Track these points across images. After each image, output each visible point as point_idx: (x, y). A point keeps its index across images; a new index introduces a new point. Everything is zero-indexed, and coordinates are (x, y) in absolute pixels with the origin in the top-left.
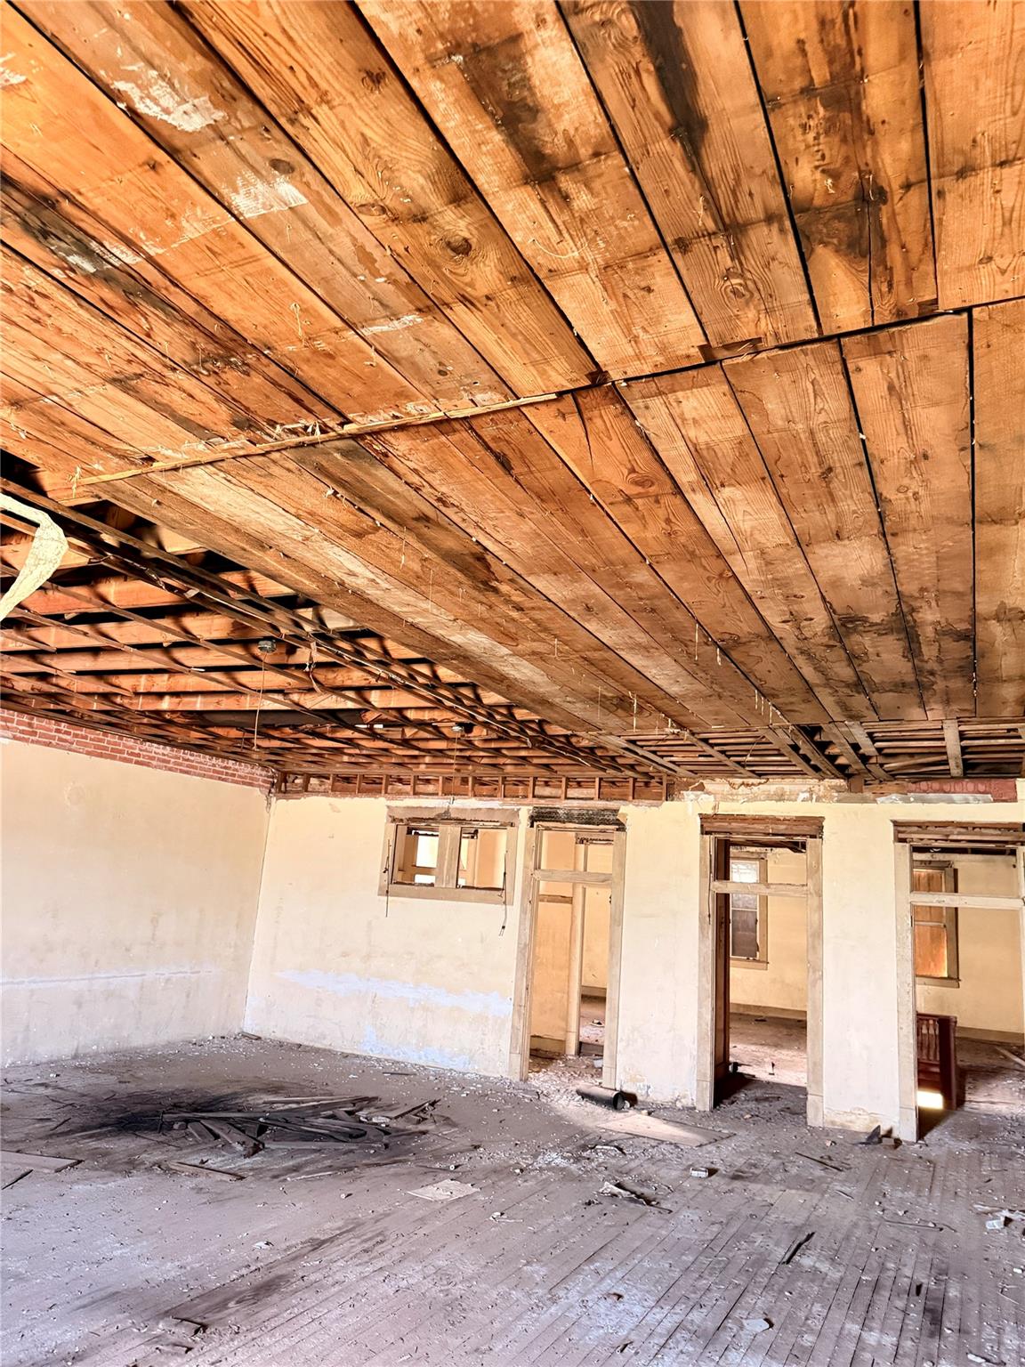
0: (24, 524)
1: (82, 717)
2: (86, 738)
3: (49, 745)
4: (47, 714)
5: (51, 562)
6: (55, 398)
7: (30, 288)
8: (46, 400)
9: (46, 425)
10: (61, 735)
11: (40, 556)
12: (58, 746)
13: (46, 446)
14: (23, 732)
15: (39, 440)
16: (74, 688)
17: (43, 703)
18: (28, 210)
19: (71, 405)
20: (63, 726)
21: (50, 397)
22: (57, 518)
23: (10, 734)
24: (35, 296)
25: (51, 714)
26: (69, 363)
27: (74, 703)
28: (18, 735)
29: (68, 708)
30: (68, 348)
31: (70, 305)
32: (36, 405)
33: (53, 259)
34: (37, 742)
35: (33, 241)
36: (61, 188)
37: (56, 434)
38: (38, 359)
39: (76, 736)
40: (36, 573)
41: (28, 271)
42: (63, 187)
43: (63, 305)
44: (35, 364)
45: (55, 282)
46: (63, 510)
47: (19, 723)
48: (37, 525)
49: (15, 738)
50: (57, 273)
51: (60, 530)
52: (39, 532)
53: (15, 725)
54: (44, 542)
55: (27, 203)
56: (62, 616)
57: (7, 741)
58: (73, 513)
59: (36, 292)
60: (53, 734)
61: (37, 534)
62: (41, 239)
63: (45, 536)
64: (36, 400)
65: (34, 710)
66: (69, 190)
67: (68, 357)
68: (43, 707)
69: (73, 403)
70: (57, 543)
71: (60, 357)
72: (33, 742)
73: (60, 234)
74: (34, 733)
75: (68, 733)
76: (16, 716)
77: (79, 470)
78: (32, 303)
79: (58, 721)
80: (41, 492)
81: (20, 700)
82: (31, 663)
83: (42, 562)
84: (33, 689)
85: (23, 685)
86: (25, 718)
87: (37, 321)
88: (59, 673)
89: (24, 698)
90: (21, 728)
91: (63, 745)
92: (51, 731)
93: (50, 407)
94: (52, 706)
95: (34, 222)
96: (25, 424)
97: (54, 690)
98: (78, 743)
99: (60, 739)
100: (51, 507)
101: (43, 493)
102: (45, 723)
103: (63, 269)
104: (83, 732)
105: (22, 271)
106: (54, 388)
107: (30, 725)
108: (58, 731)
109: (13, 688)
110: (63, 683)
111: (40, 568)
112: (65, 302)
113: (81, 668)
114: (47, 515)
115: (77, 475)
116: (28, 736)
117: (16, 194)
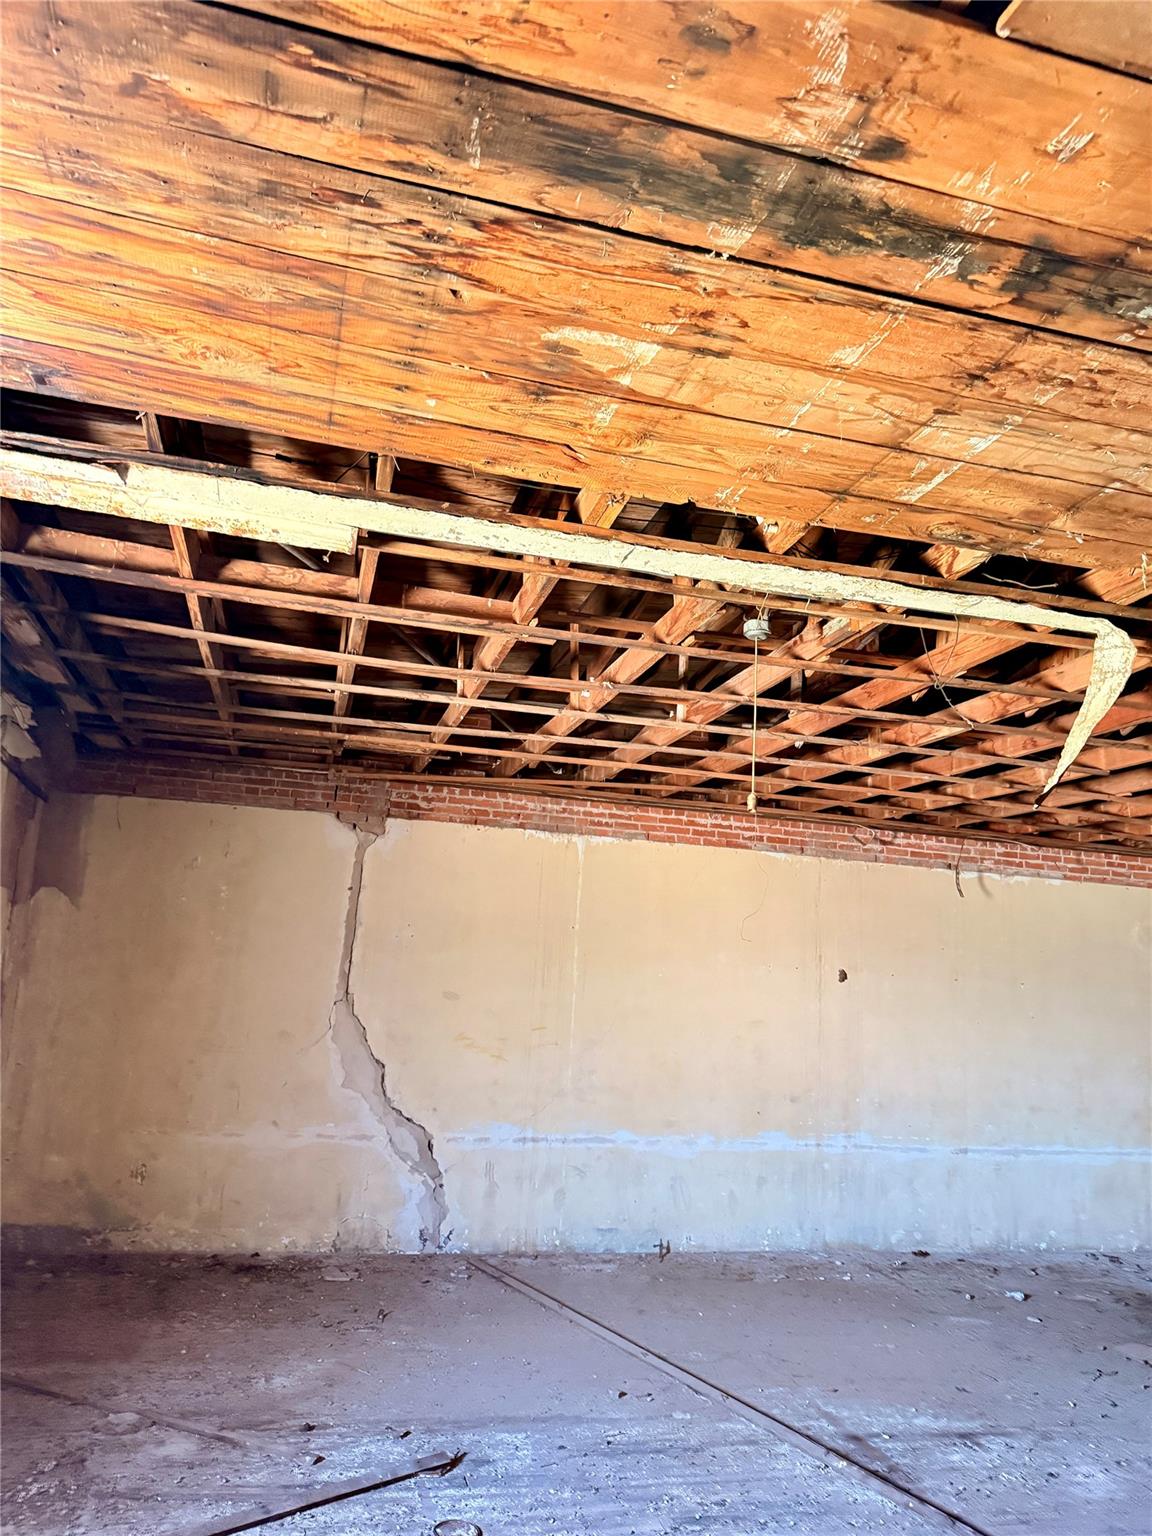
0: (1077, 639)
1: (1136, 846)
2: (1143, 868)
3: (1103, 881)
4: (1095, 847)
5: (1119, 672)
6: (1118, 485)
7: (1091, 371)
8: (1107, 490)
9: (1106, 518)
10: (1114, 869)
11: (1105, 669)
12: (1112, 882)
13: (1106, 543)
14: (1071, 870)
15: (1098, 539)
16: (1129, 812)
17: (1090, 835)
18: (1092, 282)
19: (1135, 486)
20: (1115, 858)
21: (1112, 486)
22: (1118, 621)
23: (1059, 874)
24: (1097, 377)
25: (1100, 846)
26: (1135, 437)
27: (1126, 830)
28: (1069, 874)
29: (1120, 837)
30: (1134, 420)
31: (1137, 369)
32: (1095, 501)
33: (1119, 325)
34: (1091, 880)
35: (1098, 315)
36: (1130, 237)
37: (1117, 526)
38: (1099, 447)
39: (1132, 867)
40: (1105, 688)
41: (1090, 352)
42: (1133, 234)
43: (1130, 372)
44: (1096, 455)
45: (1121, 351)
46: (1123, 611)
47: (1067, 860)
48: (1092, 636)
49: (1066, 877)
50: (1125, 339)
51: (1124, 634)
52: (1098, 643)
53: (1062, 864)
54: (1105, 652)
55: (1090, 275)
56: (1118, 732)
57: (1057, 882)
58: (1134, 610)
59: (1099, 372)
60: (1106, 868)
61: (1096, 645)
62: (1107, 308)
63: (1106, 646)
64: (1096, 494)
65: (1082, 843)
66: (1140, 234)
67: (1134, 431)
68: (1091, 839)
69: (1139, 483)
70: (1121, 650)
71: (1124, 434)
72: (1086, 880)
73: (1129, 291)
74: (1085, 871)
75: (1123, 866)
76: (1062, 854)
77: (1144, 557)
78: (1094, 387)
79: (1108, 854)
80: (1095, 597)
81: (1063, 835)
82: (1076, 792)
83: (1109, 675)
84: (1080, 821)
85: (1068, 818)
86: (1072, 855)
87: (1099, 405)
88: (1112, 798)
89: (1068, 832)
90: (1070, 866)
91: (1119, 879)
92: (1103, 865)
93: (1112, 496)
94: (1102, 837)
95: (1099, 292)
96: (1081, 528)
97: (1104, 818)
98: (1136, 876)
99: (1115, 873)
100: (1109, 611)
101: (1097, 598)
102: (1093, 857)
103: (1131, 331)
104: (1139, 862)
105: (1084, 356)
106: (1118, 473)
107: (1079, 861)
108: (1110, 864)
109: (1057, 823)
110: (1114, 809)
111: (1109, 682)
112: (1132, 367)
113: (1137, 789)
114: (1107, 621)
115: (1144, 564)
116: (1078, 874)
117: (1079, 272)
